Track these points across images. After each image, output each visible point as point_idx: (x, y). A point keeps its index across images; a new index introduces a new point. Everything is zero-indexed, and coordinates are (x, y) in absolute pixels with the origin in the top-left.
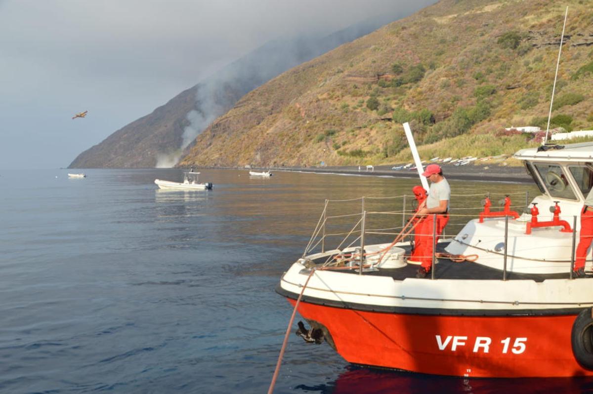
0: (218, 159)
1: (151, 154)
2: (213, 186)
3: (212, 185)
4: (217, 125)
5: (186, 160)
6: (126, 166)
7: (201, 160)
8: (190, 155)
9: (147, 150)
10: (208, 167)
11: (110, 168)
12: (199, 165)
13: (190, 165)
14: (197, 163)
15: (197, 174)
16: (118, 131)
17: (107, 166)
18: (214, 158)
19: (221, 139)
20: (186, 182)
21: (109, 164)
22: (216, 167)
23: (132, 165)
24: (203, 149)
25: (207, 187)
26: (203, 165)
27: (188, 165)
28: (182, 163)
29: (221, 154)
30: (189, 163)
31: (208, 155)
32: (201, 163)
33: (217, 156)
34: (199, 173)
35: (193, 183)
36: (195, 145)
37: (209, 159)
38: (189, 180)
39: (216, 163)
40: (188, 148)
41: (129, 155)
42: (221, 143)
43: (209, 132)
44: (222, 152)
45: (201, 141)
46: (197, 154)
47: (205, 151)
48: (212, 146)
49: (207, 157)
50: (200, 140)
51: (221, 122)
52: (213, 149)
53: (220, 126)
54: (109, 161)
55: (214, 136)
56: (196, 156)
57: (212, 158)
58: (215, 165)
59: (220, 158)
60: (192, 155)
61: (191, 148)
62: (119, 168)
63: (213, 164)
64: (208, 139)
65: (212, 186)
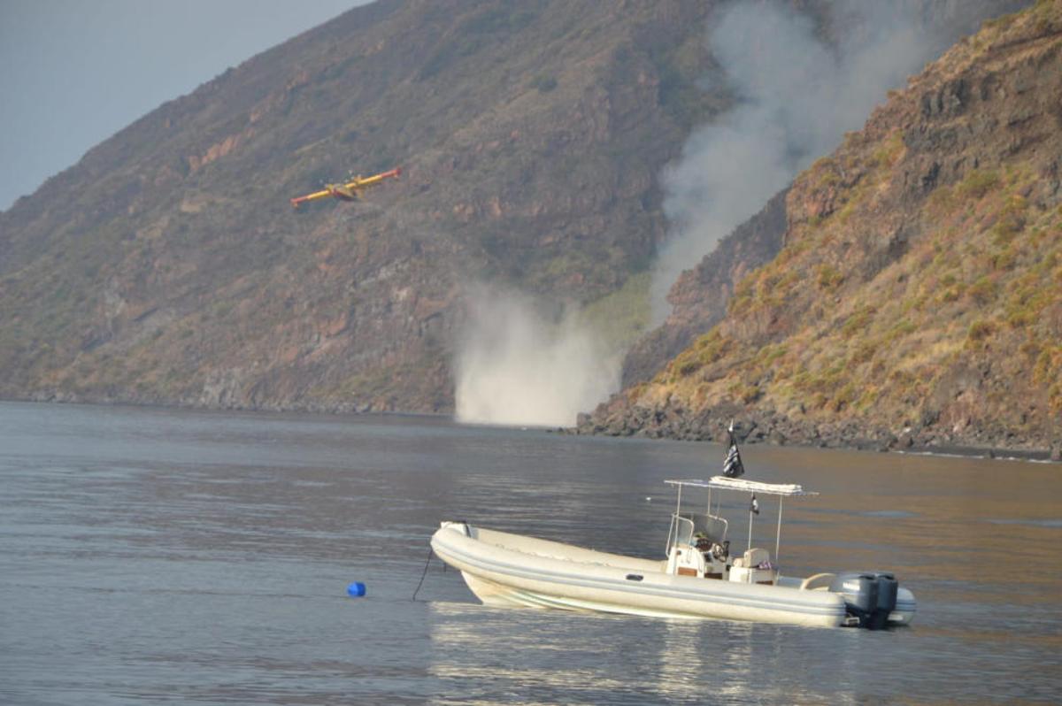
0: (959, 368)
1: (414, 303)
2: (904, 594)
3: (893, 590)
4: (961, 88)
5: (688, 371)
6: (213, 391)
7: (815, 372)
8: (724, 328)
9: (384, 274)
10: (871, 435)
11: (86, 398)
12: (793, 414)
13: (726, 409)
14: (780, 398)
15: (774, 497)
16: (173, 111)
17: (67, 384)
18: (922, 359)
19: (988, 206)
20: (688, 556)
21: (86, 372)
22: (938, 435)
23: (262, 386)
24: (835, 284)
25: (850, 610)
26: (827, 412)
27: (707, 414)
28: (656, 394)
29: (981, 332)
30: (718, 391)
31: (875, 334)
32: (811, 401)
33: (945, 346)
34: (787, 489)
35: (739, 571)
36: (772, 249)
37: (880, 367)
38: (703, 546)
39: (934, 404)
40: (710, 273)
41: (243, 306)
42: (987, 242)
43: (891, 145)
44: (993, 316)
45: (825, 214)
46: (782, 321)
47: (850, 304)
48: (909, 262)
49: (868, 353)
50: (812, 209)
51: (996, 66)
52: (915, 290)
53: (986, 96)
54: (88, 345)
55: (932, 177)
56: (773, 336)
57: (908, 365)
58: (930, 420)
59: (974, 362)
60: (745, 331)
61: (738, 274)
62: (158, 404)
63: (914, 414)
64: (886, 205)
65: (892, 604)
